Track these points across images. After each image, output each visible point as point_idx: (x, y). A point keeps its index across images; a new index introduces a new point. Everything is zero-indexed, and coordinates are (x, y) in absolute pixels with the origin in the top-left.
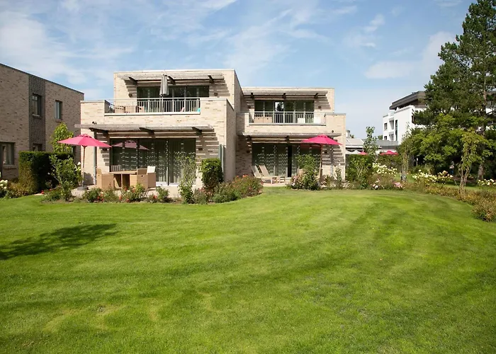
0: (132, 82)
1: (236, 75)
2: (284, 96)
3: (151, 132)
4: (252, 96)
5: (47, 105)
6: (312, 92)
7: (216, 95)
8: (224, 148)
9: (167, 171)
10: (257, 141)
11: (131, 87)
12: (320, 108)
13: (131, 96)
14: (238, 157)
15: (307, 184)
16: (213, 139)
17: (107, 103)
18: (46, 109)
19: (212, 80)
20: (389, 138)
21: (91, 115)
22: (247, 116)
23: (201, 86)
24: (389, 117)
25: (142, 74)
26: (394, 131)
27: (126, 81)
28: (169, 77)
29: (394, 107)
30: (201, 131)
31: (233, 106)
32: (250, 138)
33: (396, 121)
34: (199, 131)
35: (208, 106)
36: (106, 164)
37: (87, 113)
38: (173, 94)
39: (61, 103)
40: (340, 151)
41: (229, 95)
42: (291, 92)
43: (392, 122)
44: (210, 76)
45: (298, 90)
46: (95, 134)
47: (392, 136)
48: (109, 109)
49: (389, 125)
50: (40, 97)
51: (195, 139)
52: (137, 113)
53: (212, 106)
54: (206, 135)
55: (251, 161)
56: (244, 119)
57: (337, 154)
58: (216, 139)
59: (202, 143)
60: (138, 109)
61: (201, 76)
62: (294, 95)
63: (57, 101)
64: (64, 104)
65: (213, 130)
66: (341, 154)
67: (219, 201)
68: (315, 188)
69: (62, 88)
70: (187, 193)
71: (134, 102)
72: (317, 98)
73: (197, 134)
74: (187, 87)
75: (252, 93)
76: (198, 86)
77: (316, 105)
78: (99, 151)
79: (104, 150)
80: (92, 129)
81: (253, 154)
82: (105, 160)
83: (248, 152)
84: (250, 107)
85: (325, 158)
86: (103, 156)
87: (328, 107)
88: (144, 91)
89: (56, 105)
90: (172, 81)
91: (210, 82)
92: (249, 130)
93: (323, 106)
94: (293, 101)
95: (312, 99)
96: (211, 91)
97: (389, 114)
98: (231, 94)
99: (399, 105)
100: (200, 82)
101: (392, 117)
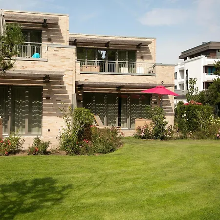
2: (107, 44)
7: (50, 40)
10: (88, 90)
12: (142, 58)
15: (157, 135)
16: (61, 88)
19: (46, 25)
20: (178, 88)
22: (78, 64)
24: (179, 67)
26: (184, 80)
29: (183, 57)
33: (187, 71)
34: (47, 79)
35: (56, 53)
41: (63, 41)
43: (182, 71)
44: (45, 20)
45: (121, 39)
47: (182, 85)
49: (179, 75)
51: (42, 87)
53: (60, 53)
54: (54, 83)
57: (166, 105)
58: (65, 88)
59: (50, 91)
65: (61, 79)
72: (140, 48)
73: (44, 82)
75: (76, 40)
76: (29, 30)
77: (138, 55)
87: (150, 58)
91: (43, 26)
92: (79, 79)
93: (145, 56)
94: (117, 50)
95: (135, 49)
96: (44, 35)
97: (179, 63)
98: (65, 41)
99: (189, 55)
100: (31, 26)
101: (183, 66)
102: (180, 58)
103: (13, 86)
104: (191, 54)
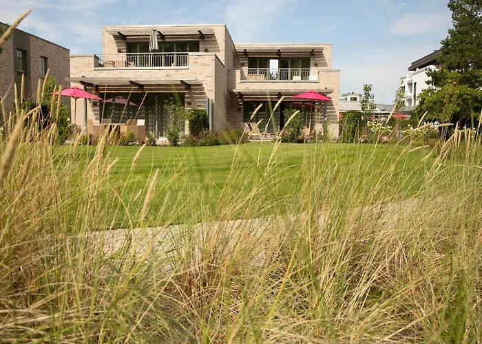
0: (120, 37)
1: (226, 31)
2: (279, 52)
3: (141, 86)
4: (246, 53)
5: (32, 60)
6: (307, 49)
7: (206, 51)
8: (212, 102)
9: (157, 125)
10: (248, 98)
11: (120, 42)
12: (316, 65)
13: (120, 51)
14: (229, 115)
16: (202, 93)
17: (96, 58)
18: (32, 64)
19: (202, 36)
21: (80, 69)
22: (238, 73)
23: (192, 42)
24: (407, 79)
25: (131, 29)
26: (413, 94)
27: (114, 36)
28: (159, 32)
29: (413, 68)
30: (189, 85)
31: (224, 63)
32: (241, 95)
33: (415, 83)
34: (188, 86)
35: (197, 61)
36: (96, 119)
37: (77, 68)
38: (163, 49)
39: (46, 59)
40: (334, 109)
41: (219, 51)
42: (286, 49)
43: (410, 84)
44: (200, 31)
45: (295, 46)
46: (85, 88)
47: (410, 100)
48: (98, 64)
49: (407, 88)
50: (24, 52)
51: (184, 93)
52: (127, 68)
53: (200, 60)
54: (195, 89)
55: (242, 119)
56: (235, 76)
57: (331, 112)
58: (204, 93)
59: (191, 97)
60: (127, 64)
61: (190, 31)
62: (289, 51)
63: (42, 57)
64: (49, 61)
65: (201, 85)
66: (335, 112)
67: (203, 145)
68: (301, 141)
69: (47, 44)
70: (173, 138)
71: (123, 57)
72: (313, 55)
73: (186, 89)
74: (177, 42)
75: (245, 50)
76: (188, 42)
77: (312, 62)
78: (89, 105)
79: (95, 104)
80: (82, 82)
81: (244, 112)
82: (95, 114)
83: (240, 109)
84: (243, 65)
85: (318, 116)
86: (93, 110)
87: (325, 65)
88: (133, 46)
89: (41, 61)
90: (161, 36)
91: (200, 38)
92: (240, 87)
93: (320, 63)
94: (289, 58)
95: (308, 56)
96: (201, 46)
97: (407, 76)
98: (221, 51)
99: (418, 65)
100: (190, 38)
101: (411, 79)
102: (410, 69)
103: (159, 93)
104: (422, 64)
